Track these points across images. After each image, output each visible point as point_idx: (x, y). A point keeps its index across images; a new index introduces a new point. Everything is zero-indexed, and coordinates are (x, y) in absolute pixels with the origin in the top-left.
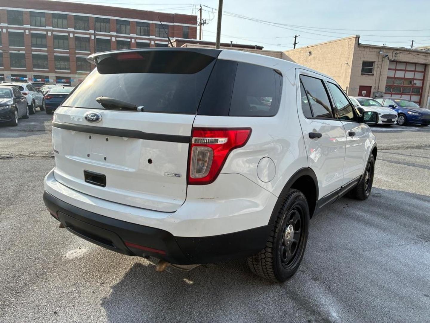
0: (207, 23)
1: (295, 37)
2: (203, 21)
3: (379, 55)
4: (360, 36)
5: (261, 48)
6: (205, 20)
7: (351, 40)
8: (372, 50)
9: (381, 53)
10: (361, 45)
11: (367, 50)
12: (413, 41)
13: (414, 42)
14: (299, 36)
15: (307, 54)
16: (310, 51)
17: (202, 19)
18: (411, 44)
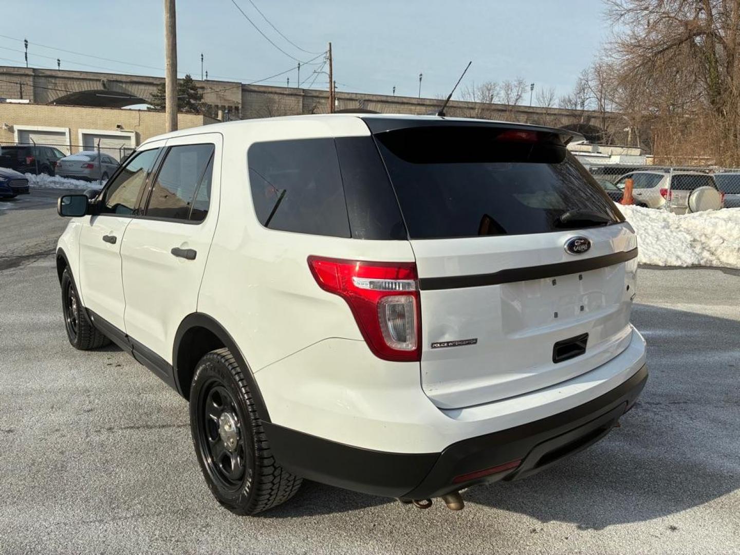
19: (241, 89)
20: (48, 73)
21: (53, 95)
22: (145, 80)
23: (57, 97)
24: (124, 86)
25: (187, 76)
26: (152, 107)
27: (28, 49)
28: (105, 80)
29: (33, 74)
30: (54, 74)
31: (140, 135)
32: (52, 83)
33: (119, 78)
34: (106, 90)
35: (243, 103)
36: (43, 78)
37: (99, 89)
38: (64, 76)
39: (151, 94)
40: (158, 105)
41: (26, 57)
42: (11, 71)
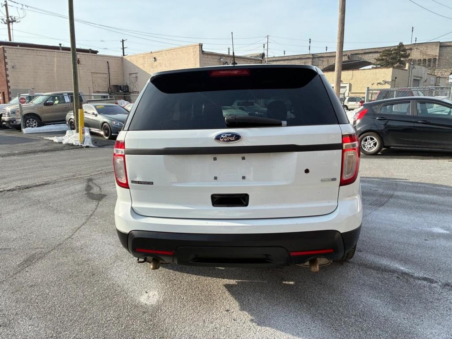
0: (17, 21)
1: (122, 41)
2: (12, 18)
3: (220, 62)
4: (202, 44)
5: (96, 52)
6: (15, 18)
7: (195, 48)
8: (213, 57)
9: (222, 60)
10: (204, 52)
11: (210, 57)
12: (229, 48)
13: (230, 50)
14: (127, 40)
15: (151, 60)
16: (154, 57)
17: (10, 17)
18: (228, 51)
19: (439, 46)
20: (320, 55)
21: (321, 67)
22: (373, 51)
23: (323, 68)
24: (360, 56)
25: (400, 43)
26: (375, 66)
27: (311, 44)
28: (350, 54)
29: (312, 57)
30: (323, 55)
31: (352, 85)
32: (321, 60)
33: (357, 52)
34: (350, 60)
35: (439, 56)
36: (317, 58)
37: (346, 60)
38: (327, 56)
39: (375, 59)
40: (378, 65)
41: (309, 48)
42: (302, 57)
